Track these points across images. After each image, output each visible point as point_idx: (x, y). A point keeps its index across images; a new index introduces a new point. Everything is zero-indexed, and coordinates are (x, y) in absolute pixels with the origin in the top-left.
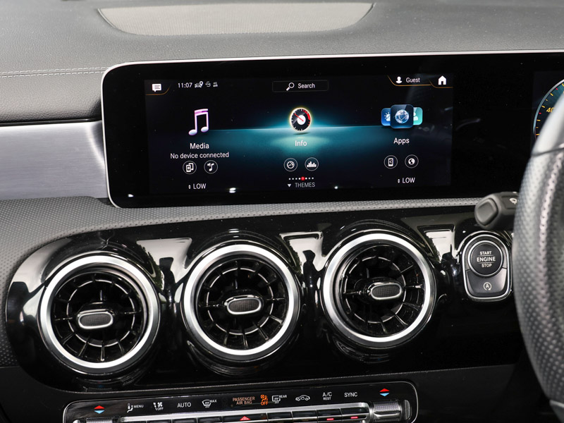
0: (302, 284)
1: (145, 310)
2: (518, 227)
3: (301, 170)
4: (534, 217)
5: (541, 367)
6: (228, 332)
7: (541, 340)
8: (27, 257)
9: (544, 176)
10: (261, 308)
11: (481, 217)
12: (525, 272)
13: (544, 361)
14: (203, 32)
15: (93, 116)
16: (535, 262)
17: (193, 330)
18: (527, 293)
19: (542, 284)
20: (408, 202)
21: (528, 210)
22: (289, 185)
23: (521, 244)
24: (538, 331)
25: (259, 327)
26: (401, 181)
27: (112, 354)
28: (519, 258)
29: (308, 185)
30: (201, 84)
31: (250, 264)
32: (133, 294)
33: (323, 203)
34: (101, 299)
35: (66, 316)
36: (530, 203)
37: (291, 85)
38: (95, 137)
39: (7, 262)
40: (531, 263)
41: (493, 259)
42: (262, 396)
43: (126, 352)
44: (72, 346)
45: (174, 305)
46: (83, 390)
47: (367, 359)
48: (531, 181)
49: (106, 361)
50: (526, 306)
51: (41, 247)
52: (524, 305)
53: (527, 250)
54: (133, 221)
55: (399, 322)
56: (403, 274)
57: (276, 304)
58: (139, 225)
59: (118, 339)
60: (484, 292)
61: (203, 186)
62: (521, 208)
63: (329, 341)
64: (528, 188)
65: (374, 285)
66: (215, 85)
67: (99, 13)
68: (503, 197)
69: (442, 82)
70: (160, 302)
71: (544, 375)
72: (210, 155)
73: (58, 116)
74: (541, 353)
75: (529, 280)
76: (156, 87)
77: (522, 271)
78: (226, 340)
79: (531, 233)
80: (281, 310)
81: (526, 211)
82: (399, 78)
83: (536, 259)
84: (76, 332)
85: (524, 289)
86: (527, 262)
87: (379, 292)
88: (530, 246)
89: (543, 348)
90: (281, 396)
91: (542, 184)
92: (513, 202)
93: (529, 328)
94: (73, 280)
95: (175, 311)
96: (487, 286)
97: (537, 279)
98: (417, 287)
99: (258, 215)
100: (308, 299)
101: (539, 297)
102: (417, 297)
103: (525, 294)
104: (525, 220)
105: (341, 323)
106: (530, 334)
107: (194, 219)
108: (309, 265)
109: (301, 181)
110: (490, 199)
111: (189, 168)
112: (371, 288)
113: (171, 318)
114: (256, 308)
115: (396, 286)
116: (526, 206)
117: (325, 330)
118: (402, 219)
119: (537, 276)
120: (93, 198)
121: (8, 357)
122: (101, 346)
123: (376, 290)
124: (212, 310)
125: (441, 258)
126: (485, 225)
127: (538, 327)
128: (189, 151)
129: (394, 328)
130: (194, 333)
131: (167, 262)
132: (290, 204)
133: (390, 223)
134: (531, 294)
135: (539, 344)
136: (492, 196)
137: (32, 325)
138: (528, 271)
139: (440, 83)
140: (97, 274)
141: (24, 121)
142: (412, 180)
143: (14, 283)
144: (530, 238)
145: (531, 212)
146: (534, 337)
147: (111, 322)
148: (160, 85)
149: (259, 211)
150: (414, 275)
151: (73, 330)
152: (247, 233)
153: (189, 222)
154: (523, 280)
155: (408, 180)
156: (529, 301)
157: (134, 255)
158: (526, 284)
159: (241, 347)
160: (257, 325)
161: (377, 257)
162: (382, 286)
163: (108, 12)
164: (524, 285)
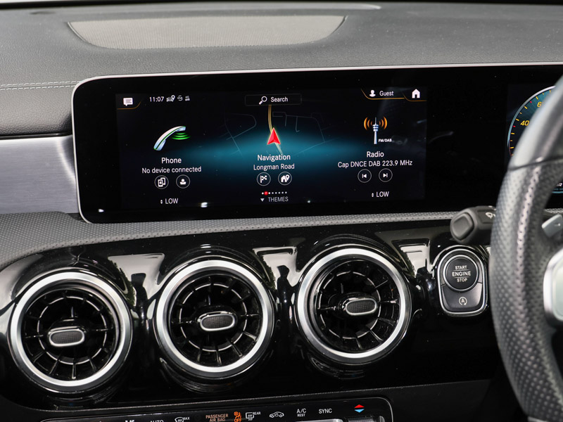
0: (276, 299)
1: (117, 327)
2: (495, 242)
3: (274, 184)
4: (512, 232)
5: (519, 384)
6: (201, 348)
7: (519, 356)
9: (520, 190)
10: (235, 324)
11: (457, 232)
12: (503, 287)
13: (522, 377)
14: (173, 45)
15: (64, 131)
16: (512, 277)
17: (166, 347)
18: (505, 308)
19: (520, 299)
20: (383, 217)
21: (506, 225)
22: (262, 200)
23: (499, 260)
24: (516, 348)
25: (232, 343)
26: (375, 195)
27: (83, 372)
28: (497, 273)
29: (282, 199)
30: (173, 98)
31: (223, 280)
32: (105, 311)
33: (297, 218)
34: (72, 316)
35: (36, 334)
36: (507, 217)
37: (264, 99)
38: (66, 152)
40: (509, 278)
41: (469, 273)
42: (236, 413)
43: (98, 370)
44: (43, 364)
45: (147, 321)
46: (54, 408)
47: (342, 375)
48: (508, 195)
49: (78, 379)
50: (504, 322)
51: (11, 264)
52: (502, 321)
53: (505, 266)
54: (105, 237)
55: (374, 338)
56: (378, 289)
57: (250, 320)
58: (111, 240)
59: (90, 357)
60: (459, 307)
61: (176, 201)
62: (498, 222)
63: (303, 358)
64: (505, 203)
65: (349, 301)
66: (188, 99)
67: (68, 26)
68: (479, 211)
69: (416, 96)
70: (132, 319)
71: (522, 392)
72: (182, 170)
73: (28, 131)
74: (519, 369)
75: (507, 295)
76: (128, 101)
77: (500, 287)
78: (199, 358)
79: (508, 248)
80: (255, 326)
81: (503, 226)
82: (373, 92)
83: (513, 274)
84: (47, 350)
85: (501, 304)
86: (505, 278)
87: (354, 307)
88: (508, 262)
89: (521, 364)
90: (254, 413)
91: (519, 199)
92: (489, 216)
93: (506, 344)
94: (44, 297)
95: (148, 328)
96: (463, 301)
97: (515, 295)
98: (392, 302)
99: (231, 230)
100: (282, 315)
101: (517, 313)
102: (391, 312)
103: (502, 310)
104: (502, 235)
105: (316, 339)
106: (508, 350)
107: (166, 234)
108: (283, 281)
109: (274, 195)
110: (465, 213)
111: (161, 183)
112: (346, 303)
113: (143, 335)
114: (230, 324)
115: (371, 301)
116: (503, 220)
117: (300, 346)
118: (376, 233)
119: (514, 291)
120: (63, 213)
122: (72, 364)
123: (351, 305)
124: (186, 327)
125: (416, 273)
126: (461, 239)
127: (515, 343)
128: (160, 166)
129: (369, 343)
130: (167, 350)
131: (139, 278)
132: (263, 219)
133: (364, 238)
134: (508, 309)
135: (517, 361)
136: (468, 210)
137: (3, 343)
138: (506, 286)
139: (414, 97)
140: (68, 290)
142: (386, 194)
144: (508, 253)
145: (509, 227)
146: (511, 354)
147: (83, 339)
148: (132, 99)
149: (231, 226)
150: (389, 290)
151: (43, 348)
152: (220, 248)
153: (161, 238)
154: (500, 295)
155: (382, 194)
156: (506, 317)
157: (106, 270)
158: (504, 300)
159: (215, 364)
160: (230, 341)
161: (351, 272)
162: (357, 302)
163: (78, 26)
164: (501, 301)
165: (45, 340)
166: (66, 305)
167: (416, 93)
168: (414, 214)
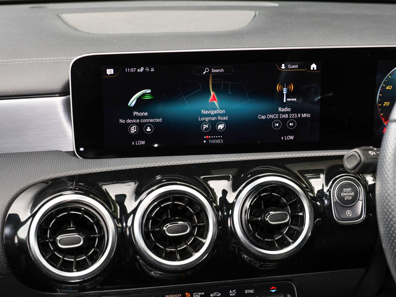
0: (219, 213)
1: (106, 233)
3: (213, 131)
4: (393, 165)
8: (18, 196)
10: (190, 231)
11: (349, 165)
12: (387, 205)
15: (63, 92)
16: (394, 197)
17: (141, 248)
18: (389, 220)
21: (389, 160)
22: (205, 142)
23: (384, 185)
25: (187, 244)
26: (284, 138)
27: (81, 266)
28: (382, 194)
29: (218, 141)
30: (142, 69)
31: (180, 200)
32: (98, 223)
33: (230, 155)
34: (72, 226)
35: (47, 239)
36: (390, 155)
37: (207, 70)
38: (64, 108)
39: (4, 200)
40: (392, 198)
41: (353, 194)
42: (187, 294)
43: (92, 264)
44: (52, 261)
45: (127, 229)
46: (57, 292)
47: (261, 266)
48: (390, 139)
49: (78, 270)
50: (388, 229)
51: (28, 188)
52: (386, 228)
53: (389, 189)
54: (94, 169)
55: (287, 240)
56: (289, 205)
57: (199, 228)
58: (99, 171)
59: (86, 255)
60: (346, 217)
61: (143, 143)
62: (383, 158)
63: (237, 253)
64: (388, 145)
65: (269, 214)
66: (152, 70)
67: (60, 17)
68: (364, 150)
69: (314, 68)
70: (116, 227)
72: (148, 120)
73: (38, 93)
75: (390, 210)
76: (110, 72)
77: (385, 204)
78: (164, 255)
80: (203, 232)
81: (387, 162)
82: (283, 65)
84: (55, 250)
85: (386, 217)
86: (389, 198)
87: (273, 218)
88: (391, 186)
90: (200, 294)
92: (371, 154)
93: (389, 245)
94: (53, 212)
95: (128, 234)
96: (349, 213)
98: (300, 214)
99: (184, 164)
100: (222, 223)
102: (301, 221)
103: (387, 220)
104: (387, 168)
105: (247, 241)
106: (390, 248)
107: (138, 166)
108: (223, 199)
109: (213, 139)
110: (355, 151)
111: (133, 130)
112: (268, 215)
113: (124, 239)
114: (186, 231)
115: (285, 214)
116: (387, 157)
117: (235, 245)
118: (286, 165)
120: (62, 152)
121: (5, 269)
122: (73, 260)
123: (271, 217)
124: (154, 233)
125: (316, 192)
126: (351, 170)
128: (132, 117)
129: (283, 244)
130: (142, 249)
131: (121, 198)
132: (206, 156)
133: (275, 168)
134: (391, 220)
136: (356, 150)
137: (24, 245)
138: (389, 204)
139: (312, 69)
140: (71, 208)
141: (13, 96)
142: (292, 138)
143: (9, 214)
144: (391, 180)
145: (391, 162)
147: (82, 243)
148: (113, 70)
149: (184, 160)
150: (297, 206)
151: (52, 249)
152: (178, 177)
153: (134, 169)
154: (385, 210)
155: (289, 138)
156: (390, 226)
157: (97, 193)
158: (388, 213)
159: (175, 259)
160: (185, 243)
161: (271, 193)
162: (275, 214)
163: (67, 17)
164: (386, 214)
165: (54, 243)
167: (314, 66)
168: (312, 152)
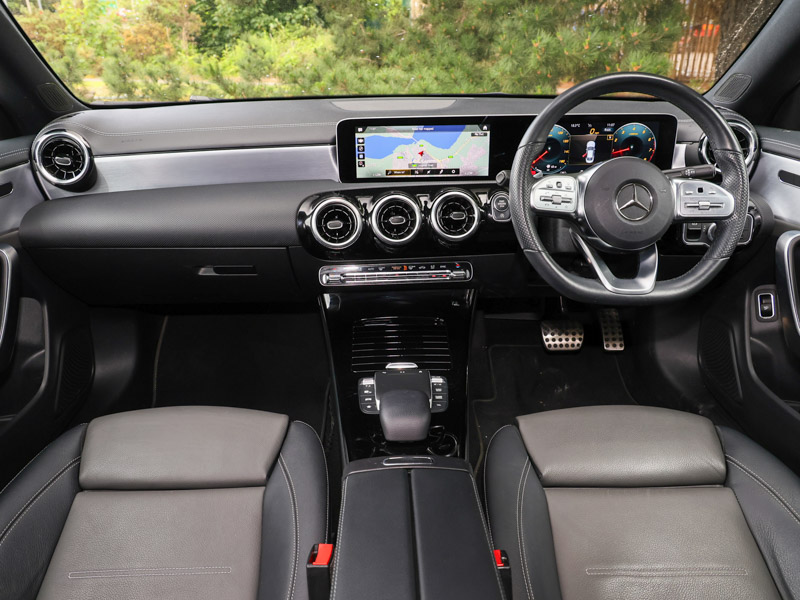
0: (422, 214)
1: (356, 222)
8: (305, 201)
10: (405, 222)
11: (498, 180)
15: (333, 143)
25: (404, 232)
27: (342, 240)
31: (400, 204)
32: (352, 216)
34: (337, 217)
35: (322, 224)
38: (333, 152)
39: (296, 204)
41: (505, 204)
42: (404, 266)
43: (347, 240)
44: (324, 236)
47: (450, 247)
51: (309, 198)
55: (462, 230)
56: (466, 210)
57: (411, 221)
59: (344, 235)
60: (500, 218)
63: (435, 239)
70: (362, 220)
78: (389, 236)
80: (413, 224)
84: (326, 231)
87: (455, 216)
90: (412, 266)
94: (324, 210)
95: (369, 225)
96: (503, 216)
98: (472, 215)
100: (425, 221)
102: (472, 220)
105: (439, 230)
108: (426, 206)
110: (502, 173)
112: (452, 214)
113: (366, 227)
114: (403, 222)
115: (463, 214)
117: (432, 233)
120: (332, 180)
122: (336, 239)
123: (454, 216)
124: (384, 223)
125: (483, 204)
129: (462, 232)
130: (376, 232)
131: (365, 205)
136: (503, 171)
137: (309, 230)
140: (336, 206)
143: (300, 212)
147: (341, 227)
150: (471, 211)
151: (324, 231)
152: (398, 192)
159: (396, 239)
161: (454, 203)
162: (457, 214)
165: (326, 227)
166: (335, 213)
